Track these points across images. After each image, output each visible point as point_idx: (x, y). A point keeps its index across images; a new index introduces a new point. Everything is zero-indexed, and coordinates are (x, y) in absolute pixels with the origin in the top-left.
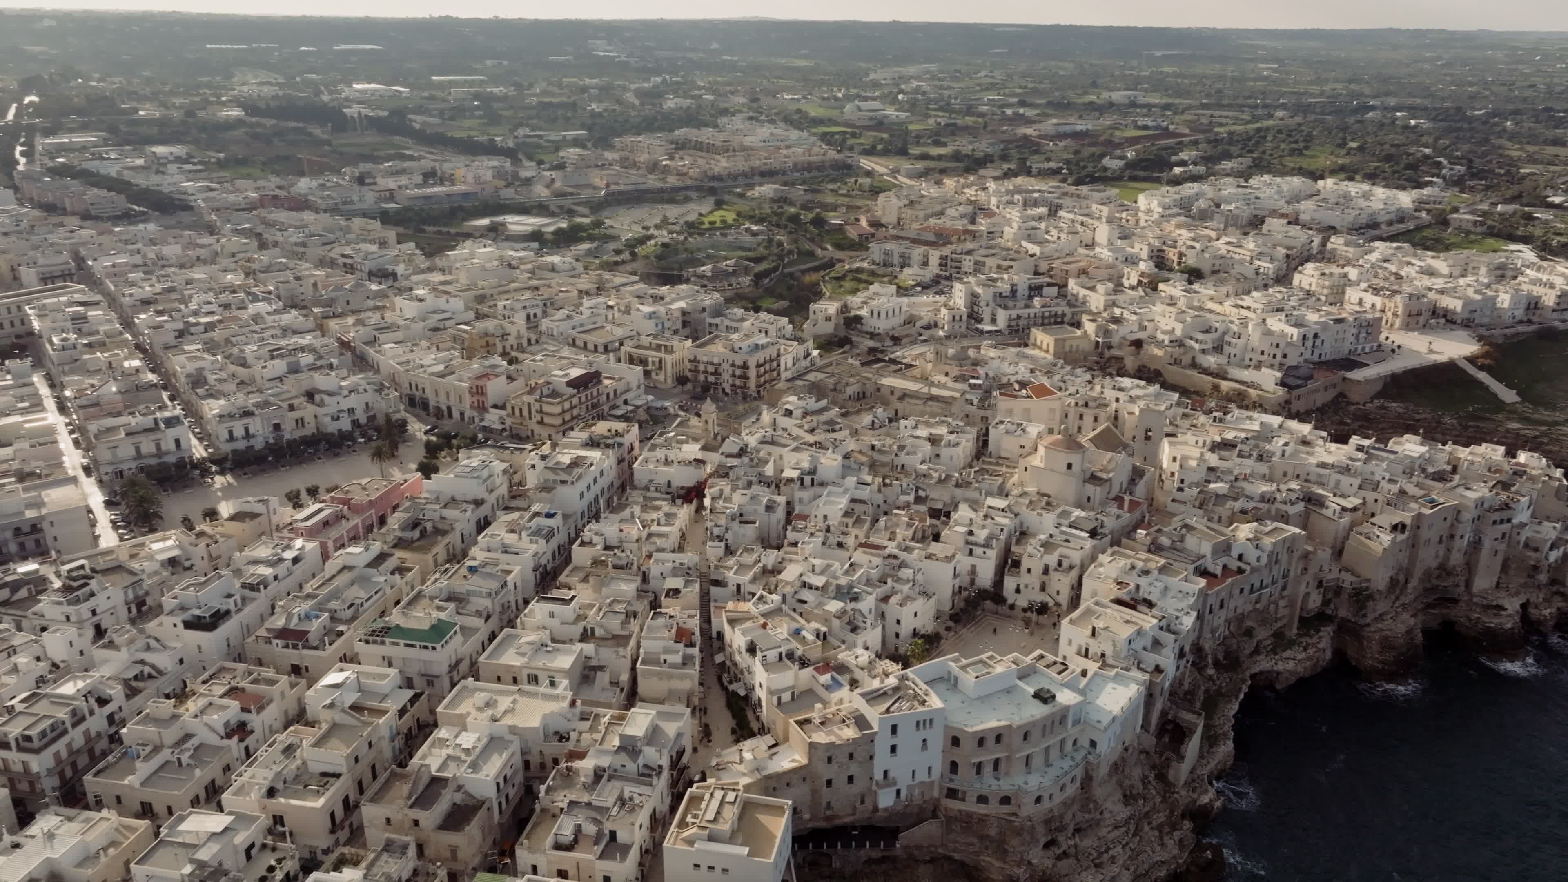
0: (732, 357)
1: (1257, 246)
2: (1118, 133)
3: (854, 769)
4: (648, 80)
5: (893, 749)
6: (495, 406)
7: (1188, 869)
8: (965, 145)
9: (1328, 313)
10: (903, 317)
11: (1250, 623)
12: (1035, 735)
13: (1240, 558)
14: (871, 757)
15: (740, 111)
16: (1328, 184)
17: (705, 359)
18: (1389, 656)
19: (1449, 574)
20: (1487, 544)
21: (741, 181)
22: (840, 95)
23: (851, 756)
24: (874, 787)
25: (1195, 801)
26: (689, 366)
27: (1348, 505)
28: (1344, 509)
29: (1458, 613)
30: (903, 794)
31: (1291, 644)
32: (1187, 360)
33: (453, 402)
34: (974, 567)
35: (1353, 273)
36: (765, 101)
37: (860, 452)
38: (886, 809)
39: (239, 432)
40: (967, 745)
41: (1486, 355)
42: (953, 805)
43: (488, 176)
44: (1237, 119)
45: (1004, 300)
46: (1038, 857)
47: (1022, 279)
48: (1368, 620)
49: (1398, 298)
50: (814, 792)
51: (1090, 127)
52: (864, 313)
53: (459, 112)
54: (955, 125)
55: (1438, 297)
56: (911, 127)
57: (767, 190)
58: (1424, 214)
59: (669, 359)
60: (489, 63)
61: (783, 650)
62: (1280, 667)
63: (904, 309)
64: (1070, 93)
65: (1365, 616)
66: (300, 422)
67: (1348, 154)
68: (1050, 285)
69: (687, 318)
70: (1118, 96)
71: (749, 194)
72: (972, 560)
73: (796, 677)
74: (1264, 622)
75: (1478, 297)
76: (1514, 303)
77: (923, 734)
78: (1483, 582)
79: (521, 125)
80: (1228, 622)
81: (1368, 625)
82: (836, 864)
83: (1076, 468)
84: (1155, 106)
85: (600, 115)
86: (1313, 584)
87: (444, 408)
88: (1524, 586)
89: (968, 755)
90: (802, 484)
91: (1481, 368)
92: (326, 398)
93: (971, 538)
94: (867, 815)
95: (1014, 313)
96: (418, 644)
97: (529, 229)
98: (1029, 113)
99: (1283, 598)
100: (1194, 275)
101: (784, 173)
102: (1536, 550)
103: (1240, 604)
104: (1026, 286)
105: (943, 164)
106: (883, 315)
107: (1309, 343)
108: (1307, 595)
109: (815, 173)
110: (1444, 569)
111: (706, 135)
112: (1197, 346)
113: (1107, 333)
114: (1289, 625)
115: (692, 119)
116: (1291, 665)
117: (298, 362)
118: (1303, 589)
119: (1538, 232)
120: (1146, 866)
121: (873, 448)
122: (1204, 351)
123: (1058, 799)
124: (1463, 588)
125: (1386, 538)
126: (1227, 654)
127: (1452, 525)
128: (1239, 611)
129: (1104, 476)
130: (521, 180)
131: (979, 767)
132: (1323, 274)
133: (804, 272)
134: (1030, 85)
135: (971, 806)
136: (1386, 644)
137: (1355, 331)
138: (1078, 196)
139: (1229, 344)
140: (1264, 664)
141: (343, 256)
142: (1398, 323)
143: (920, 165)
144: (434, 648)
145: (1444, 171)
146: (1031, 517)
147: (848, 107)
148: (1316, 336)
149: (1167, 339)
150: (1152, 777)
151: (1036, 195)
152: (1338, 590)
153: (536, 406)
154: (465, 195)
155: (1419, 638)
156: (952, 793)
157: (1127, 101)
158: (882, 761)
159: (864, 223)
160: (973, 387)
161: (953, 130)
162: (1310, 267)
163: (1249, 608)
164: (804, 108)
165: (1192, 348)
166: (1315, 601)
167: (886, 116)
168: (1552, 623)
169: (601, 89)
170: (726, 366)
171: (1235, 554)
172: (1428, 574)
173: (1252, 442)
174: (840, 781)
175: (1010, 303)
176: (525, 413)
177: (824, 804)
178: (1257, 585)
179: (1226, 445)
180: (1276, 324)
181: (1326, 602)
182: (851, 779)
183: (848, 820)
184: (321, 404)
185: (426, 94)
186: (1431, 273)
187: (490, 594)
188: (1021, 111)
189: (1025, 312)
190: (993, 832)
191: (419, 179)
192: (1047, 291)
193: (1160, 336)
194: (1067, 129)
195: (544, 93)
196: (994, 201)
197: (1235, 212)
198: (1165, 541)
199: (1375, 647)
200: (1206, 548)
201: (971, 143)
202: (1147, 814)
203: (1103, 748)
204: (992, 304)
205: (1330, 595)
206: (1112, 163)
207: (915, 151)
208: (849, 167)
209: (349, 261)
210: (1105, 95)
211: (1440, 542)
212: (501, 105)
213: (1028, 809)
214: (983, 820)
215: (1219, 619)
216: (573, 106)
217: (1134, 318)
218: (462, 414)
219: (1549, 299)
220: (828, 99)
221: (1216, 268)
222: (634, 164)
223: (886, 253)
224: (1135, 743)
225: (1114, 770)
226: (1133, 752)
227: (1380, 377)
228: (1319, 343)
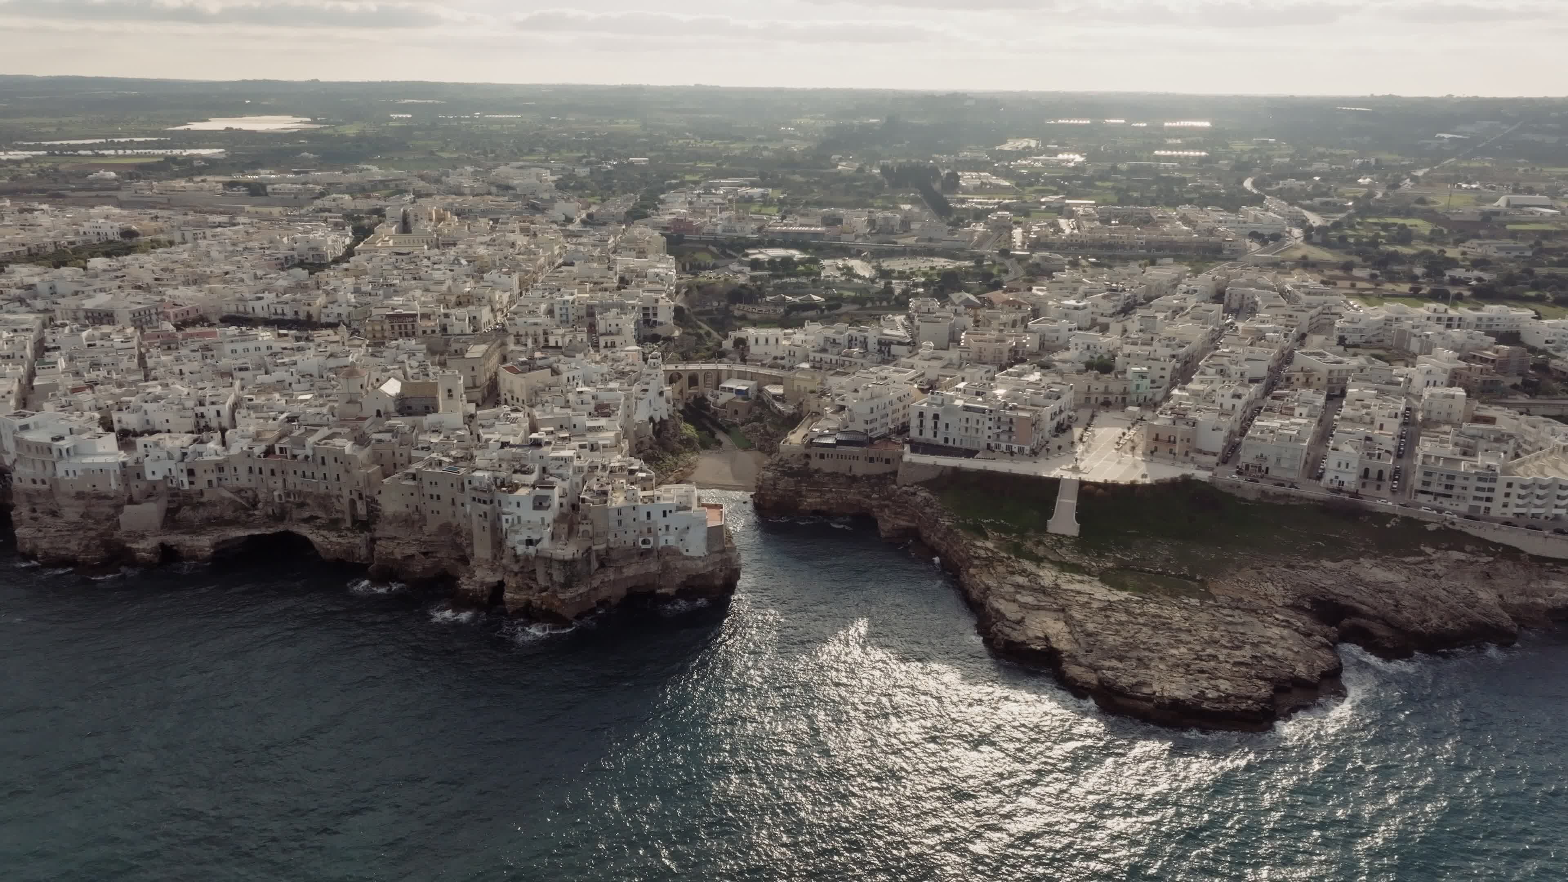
11: (308, 501)
31: (339, 530)
39: (279, 311)
74: (320, 505)
78: (481, 551)
80: (289, 493)
86: (355, 494)
99: (340, 496)
103: (297, 482)
108: (352, 501)
114: (343, 519)
118: (347, 495)
126: (283, 511)
128: (299, 488)
137: (991, 424)
148: (936, 417)
163: (304, 489)
166: (361, 509)
172: (446, 528)
178: (308, 474)
215: (277, 484)
224: (112, 495)
225: (80, 495)
226: (106, 497)
227: (935, 466)
228: (941, 425)
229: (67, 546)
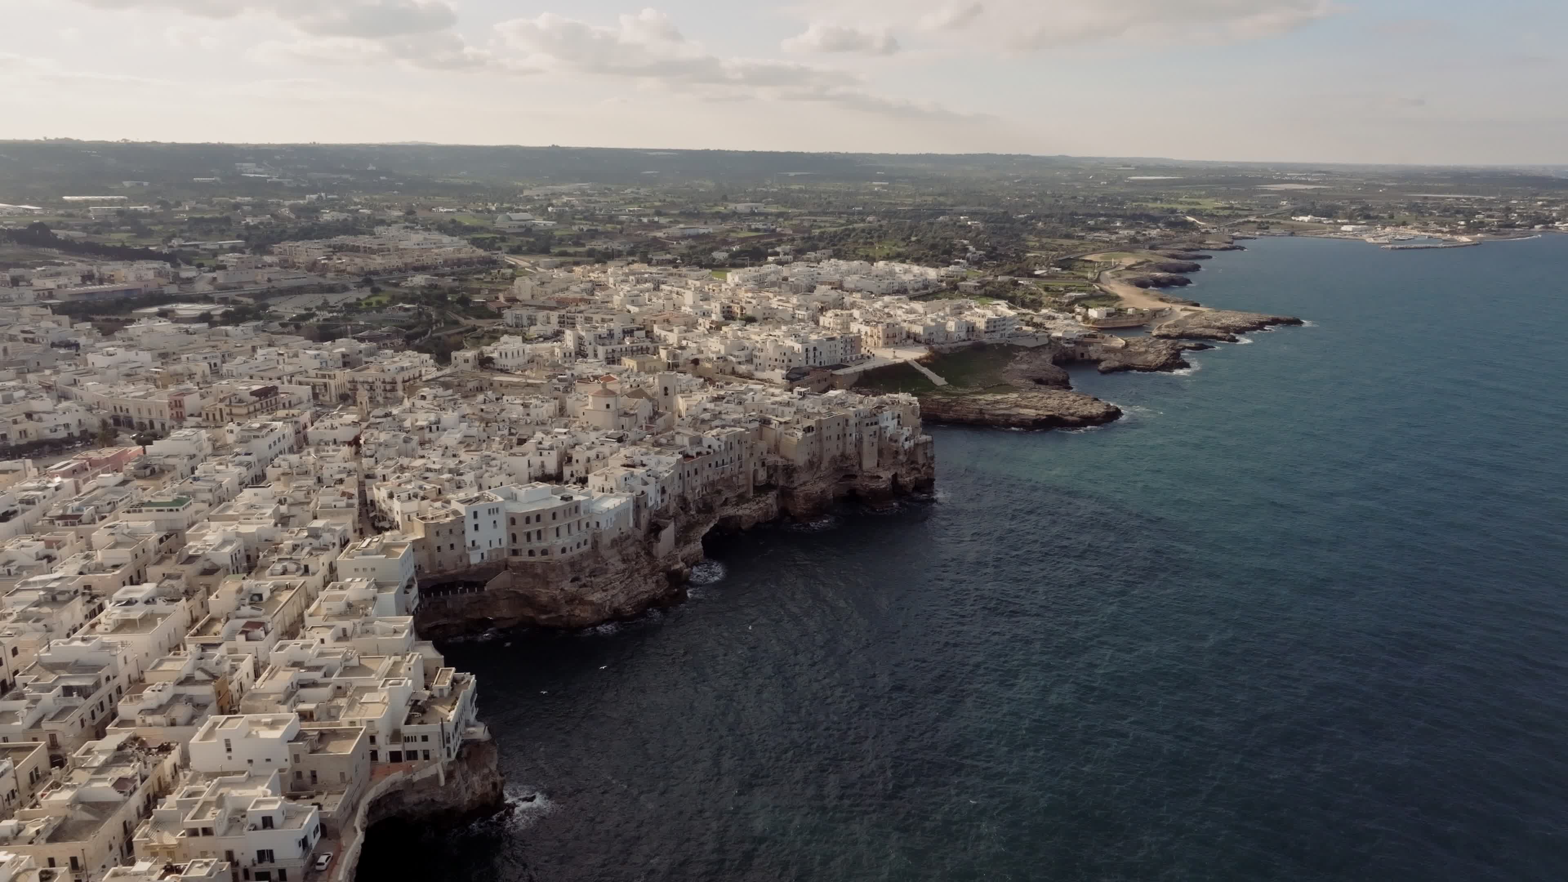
0: (382, 376)
1: (798, 300)
2: (733, 235)
3: (453, 540)
4: (304, 198)
5: (476, 527)
6: (192, 415)
7: (663, 598)
8: (599, 245)
9: (825, 335)
10: (527, 358)
11: (720, 488)
12: (560, 516)
13: (710, 447)
14: (463, 532)
15: (396, 222)
16: (881, 264)
17: (361, 379)
18: (810, 505)
19: (847, 459)
20: (866, 438)
21: (396, 274)
22: (494, 208)
23: (451, 531)
24: (467, 552)
25: (670, 566)
26: (348, 385)
27: (783, 420)
28: (781, 423)
29: (857, 483)
30: (486, 556)
31: (748, 501)
32: (728, 369)
33: (154, 416)
34: (543, 462)
35: (856, 313)
36: (421, 214)
37: (474, 414)
38: (475, 565)
40: (520, 522)
41: (927, 358)
42: (516, 559)
43: (151, 275)
44: (834, 223)
45: (600, 339)
46: (568, 586)
47: (617, 326)
48: (796, 485)
49: (880, 327)
50: (431, 556)
51: (711, 230)
52: (495, 355)
53: (104, 226)
54: (596, 230)
55: (910, 325)
56: (556, 233)
57: (419, 280)
58: (944, 284)
59: (332, 383)
60: (127, 184)
61: (411, 492)
62: (740, 513)
63: (527, 351)
64: (703, 205)
65: (793, 482)
66: (24, 433)
67: (907, 245)
68: (638, 329)
69: (347, 360)
70: (741, 207)
71: (403, 284)
72: (542, 459)
73: (419, 505)
74: (729, 487)
75: (933, 324)
76: (959, 327)
77: (494, 517)
78: (869, 463)
79: (174, 236)
80: (704, 486)
81: (796, 488)
82: (449, 605)
83: (612, 407)
84: (771, 214)
85: (256, 227)
86: (759, 464)
87: (147, 422)
88: (894, 464)
89: (522, 529)
90: (431, 430)
91: (924, 365)
92: (44, 416)
93: (540, 446)
94: (464, 569)
95: (610, 348)
96: (165, 508)
97: (198, 313)
98: (663, 220)
99: (741, 473)
100: (750, 320)
101: (436, 268)
102: (896, 441)
103: (710, 474)
104: (620, 331)
105: (578, 259)
106: (510, 355)
107: (811, 354)
108: (756, 472)
109: (464, 268)
110: (844, 457)
111: (363, 241)
112: (734, 359)
113: (675, 356)
114: (747, 492)
115: (349, 228)
116: (747, 512)
117: (12, 395)
118: (752, 468)
119: (1019, 293)
120: (635, 593)
121: (482, 410)
122: (740, 363)
123: (576, 551)
124: (857, 467)
125: (800, 434)
126: (705, 504)
127: (844, 429)
128: (711, 479)
129: (632, 412)
130: (183, 279)
131: (529, 535)
132: (837, 315)
133: (449, 336)
134: (668, 200)
135: (525, 558)
136: (808, 498)
137: (842, 345)
138: (680, 275)
139: (756, 356)
140: (730, 511)
141: (23, 332)
142: (881, 342)
143: (558, 260)
144: (177, 510)
145: (968, 255)
146: (581, 436)
147: (500, 217)
148: (815, 349)
149: (714, 357)
150: (642, 553)
151: (646, 276)
152: (775, 468)
153: (227, 410)
154: (128, 291)
155: (831, 496)
156: (515, 552)
157: (748, 211)
158: (470, 535)
159: (502, 299)
160: (560, 380)
161: (593, 234)
162: (830, 313)
163: (717, 478)
164: (458, 219)
165: (731, 361)
166: (762, 475)
167: (534, 224)
168: (912, 486)
169: (254, 206)
170: (378, 384)
171: (705, 444)
172: (834, 460)
173: (735, 395)
174: (446, 548)
175: (607, 342)
176: (218, 417)
177: (437, 562)
178: (720, 462)
179: (720, 398)
180: (790, 343)
181: (770, 476)
182: (452, 546)
183: (453, 572)
184: (40, 420)
185: (61, 212)
186: (911, 311)
187: (211, 490)
188: (656, 219)
189: (618, 347)
190: (539, 571)
191: (78, 280)
192: (636, 333)
193: (711, 355)
194: (692, 232)
195: (193, 210)
196: (611, 280)
197: (796, 282)
198: (663, 441)
199: (802, 501)
200: (686, 441)
201: (605, 243)
202: (638, 570)
203: (603, 525)
204: (594, 344)
205: (771, 472)
206: (720, 255)
207: (556, 250)
208: (494, 262)
209: (31, 336)
210: (732, 206)
211: (838, 438)
212: (149, 220)
213: (558, 556)
214: (533, 565)
215: (697, 482)
216: (227, 220)
217: (695, 345)
218: (163, 425)
219: (981, 324)
220: (481, 212)
221: (767, 316)
222: (294, 266)
223: (517, 317)
224: (630, 533)
225: (614, 543)
226: (628, 537)
227: (856, 373)
228: (817, 354)
229: (641, 589)
